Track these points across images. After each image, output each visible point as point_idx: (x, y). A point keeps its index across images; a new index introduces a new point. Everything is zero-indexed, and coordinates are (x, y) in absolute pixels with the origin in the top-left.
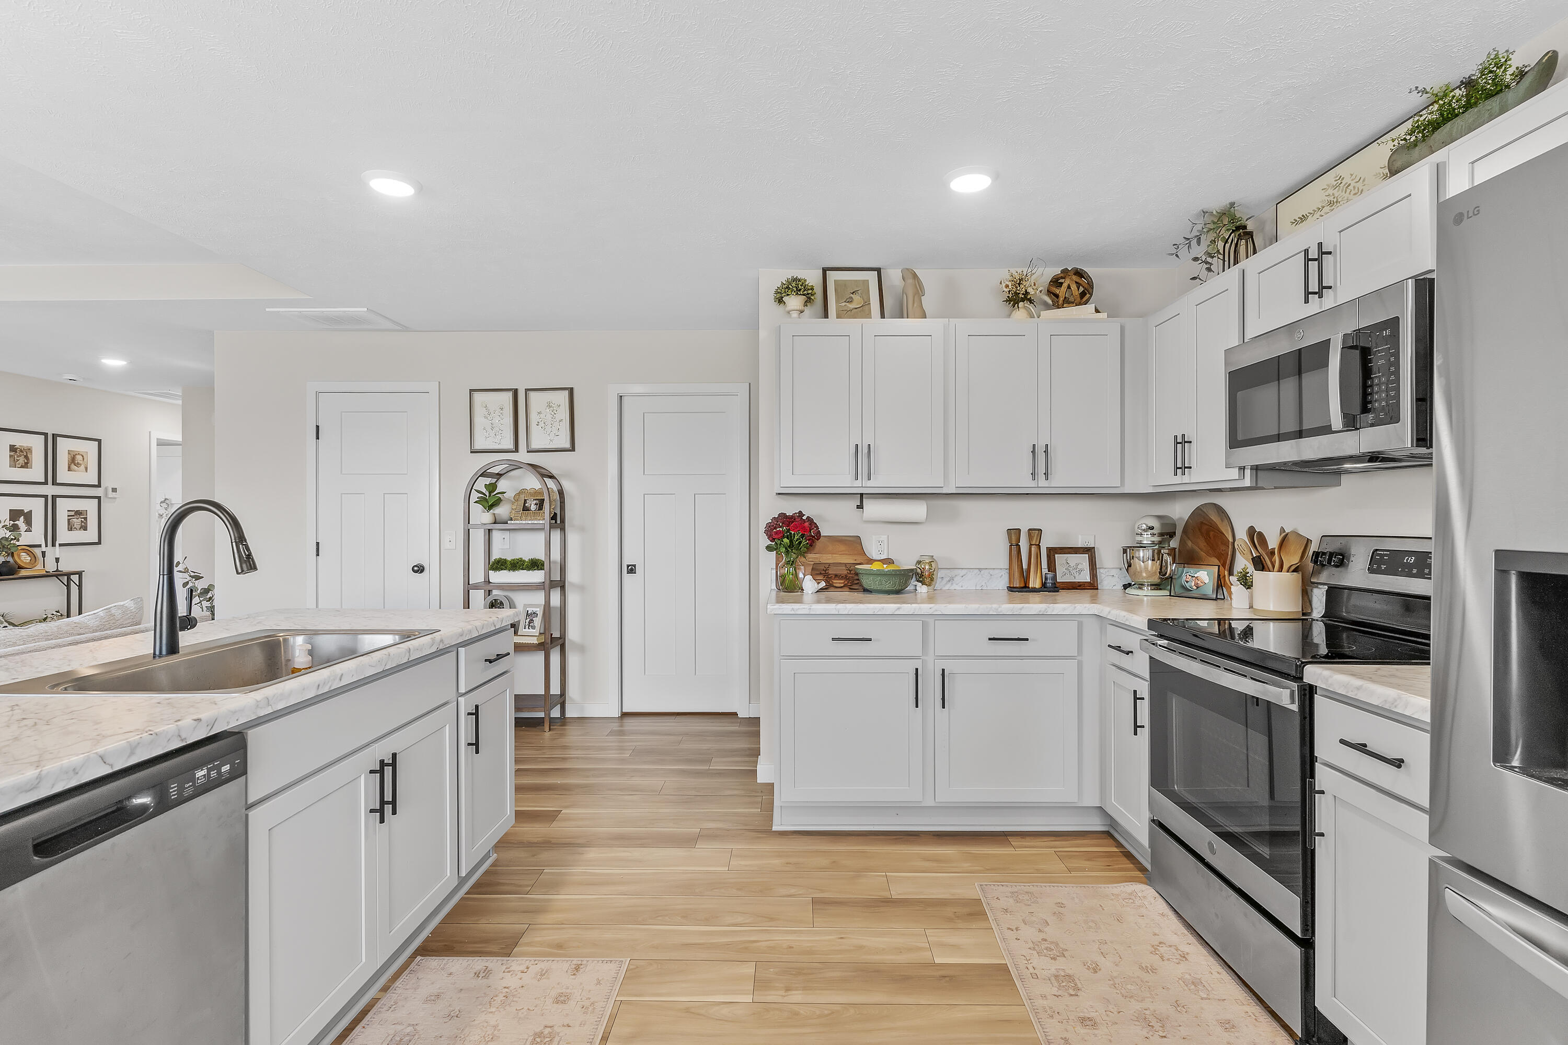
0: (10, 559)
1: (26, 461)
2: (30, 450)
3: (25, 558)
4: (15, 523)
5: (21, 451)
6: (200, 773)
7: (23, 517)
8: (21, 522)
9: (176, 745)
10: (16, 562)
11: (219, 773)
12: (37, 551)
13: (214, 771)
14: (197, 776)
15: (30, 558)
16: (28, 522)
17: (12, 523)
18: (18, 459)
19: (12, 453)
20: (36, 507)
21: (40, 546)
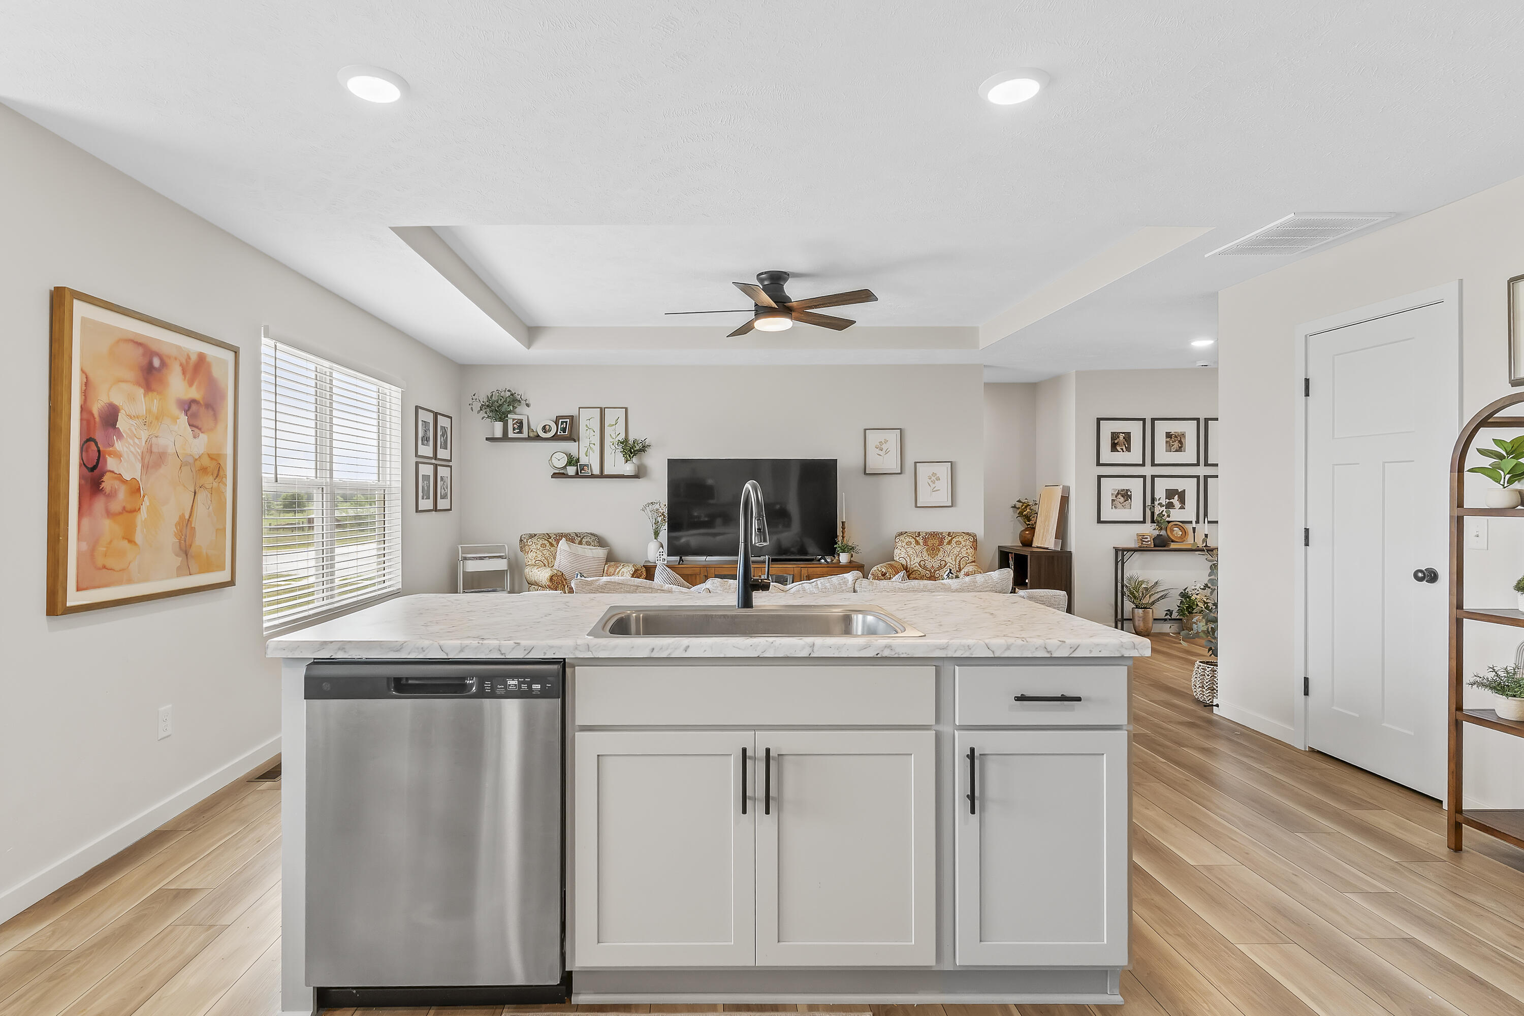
0: (1163, 533)
1: (1180, 445)
2: (1183, 435)
3: (1178, 532)
4: (1171, 501)
5: (1176, 437)
6: (512, 682)
7: (1177, 496)
8: (1175, 501)
9: (496, 655)
10: (1168, 535)
11: (530, 687)
12: (1189, 528)
13: (525, 684)
14: (508, 683)
15: (1181, 533)
16: (1182, 500)
17: (1168, 501)
18: (1173, 444)
19: (1168, 439)
20: (1189, 487)
21: (1191, 522)
